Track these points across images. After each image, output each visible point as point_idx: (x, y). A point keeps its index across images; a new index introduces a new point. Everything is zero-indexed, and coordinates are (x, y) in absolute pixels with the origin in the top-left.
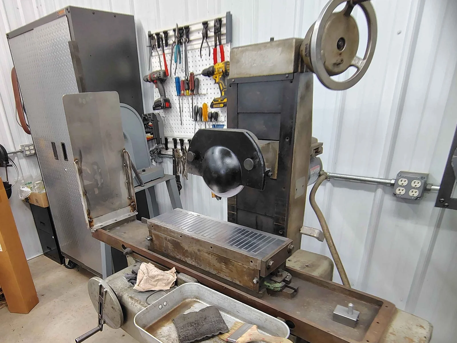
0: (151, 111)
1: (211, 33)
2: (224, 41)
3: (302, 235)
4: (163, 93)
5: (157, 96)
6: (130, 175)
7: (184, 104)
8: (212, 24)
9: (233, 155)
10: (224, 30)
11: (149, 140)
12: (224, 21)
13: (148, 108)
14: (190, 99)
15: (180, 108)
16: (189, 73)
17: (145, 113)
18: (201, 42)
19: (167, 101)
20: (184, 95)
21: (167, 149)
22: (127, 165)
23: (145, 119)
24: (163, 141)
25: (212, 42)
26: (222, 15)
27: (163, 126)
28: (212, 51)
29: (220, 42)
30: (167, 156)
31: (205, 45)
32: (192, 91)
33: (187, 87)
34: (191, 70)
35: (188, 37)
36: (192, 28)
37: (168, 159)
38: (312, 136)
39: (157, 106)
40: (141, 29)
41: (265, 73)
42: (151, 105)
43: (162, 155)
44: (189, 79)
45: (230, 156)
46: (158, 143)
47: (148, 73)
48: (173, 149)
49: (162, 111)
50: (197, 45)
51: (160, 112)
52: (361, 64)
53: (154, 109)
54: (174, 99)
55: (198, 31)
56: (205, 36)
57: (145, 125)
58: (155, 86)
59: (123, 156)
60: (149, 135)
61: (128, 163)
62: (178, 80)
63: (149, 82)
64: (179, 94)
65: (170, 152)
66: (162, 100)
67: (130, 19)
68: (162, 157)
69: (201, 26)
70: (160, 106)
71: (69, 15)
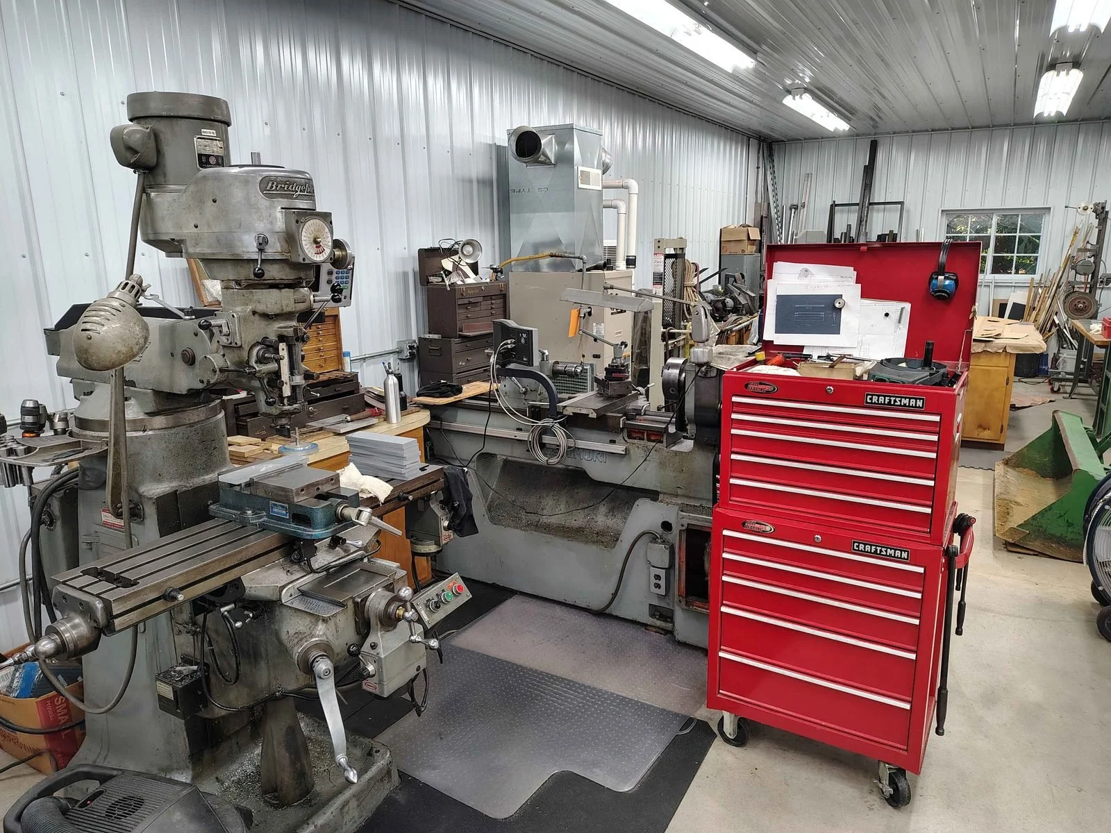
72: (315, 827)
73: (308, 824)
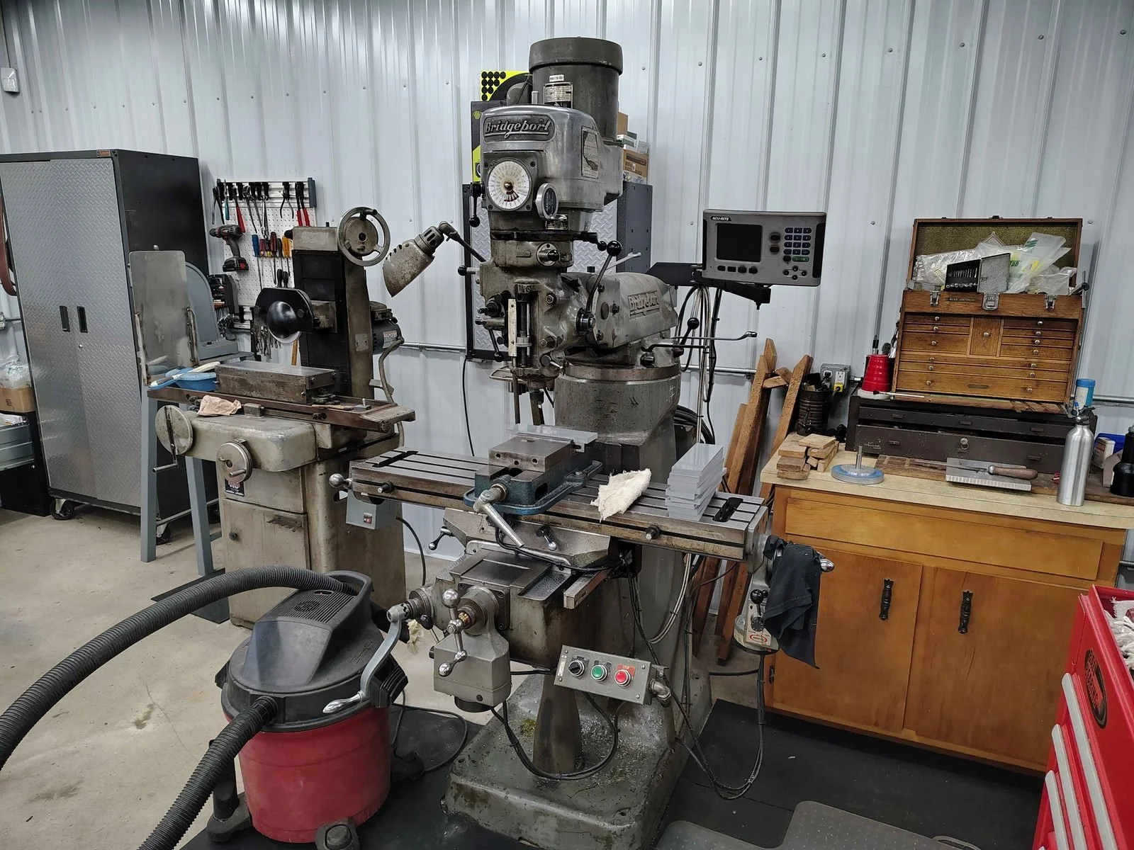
0: (221, 272)
1: (293, 193)
2: (307, 205)
3: (375, 389)
4: (236, 251)
5: (228, 255)
6: (194, 335)
7: (264, 267)
8: (293, 186)
9: (291, 309)
10: (306, 194)
11: (218, 308)
12: (306, 186)
13: (216, 268)
14: (272, 260)
15: (259, 270)
16: (270, 232)
17: (210, 274)
18: (282, 201)
19: (243, 261)
20: (263, 256)
21: (243, 321)
22: (191, 323)
23: (213, 281)
24: (237, 311)
25: (294, 203)
26: (304, 179)
27: (238, 291)
28: (295, 213)
29: (303, 205)
30: (244, 331)
31: (286, 205)
32: (274, 253)
33: (268, 248)
34: (271, 229)
35: (267, 194)
36: (272, 186)
37: (244, 335)
38: (370, 300)
39: (228, 266)
40: (207, 173)
41: (320, 249)
42: (221, 265)
43: (235, 330)
44: (269, 238)
45: (289, 310)
46: (232, 312)
47: (216, 226)
48: (251, 321)
49: (235, 272)
50: (278, 203)
51: (234, 275)
52: (381, 250)
53: (225, 270)
54: (252, 260)
55: (279, 189)
56: (287, 197)
57: (212, 289)
58: (225, 242)
59: (187, 315)
60: (219, 302)
61: (192, 321)
62: (255, 238)
63: (218, 237)
64: (258, 254)
65: (247, 325)
66: (235, 260)
67: (193, 162)
68: (236, 333)
69: (281, 186)
70: (233, 267)
71: (116, 159)
72: (506, 797)
73: (505, 789)
